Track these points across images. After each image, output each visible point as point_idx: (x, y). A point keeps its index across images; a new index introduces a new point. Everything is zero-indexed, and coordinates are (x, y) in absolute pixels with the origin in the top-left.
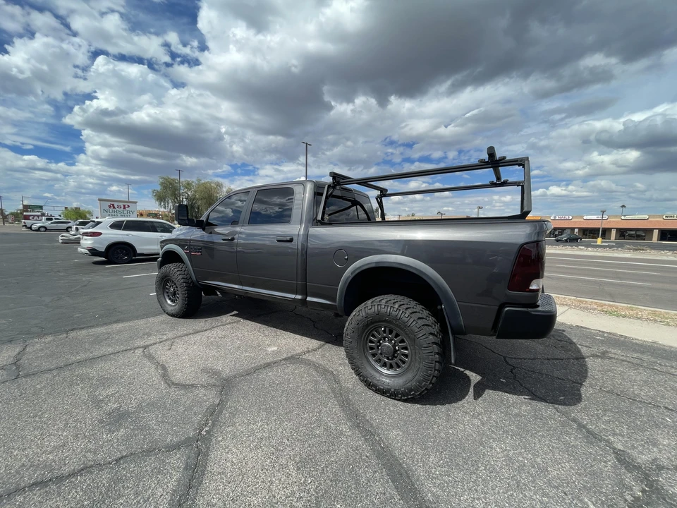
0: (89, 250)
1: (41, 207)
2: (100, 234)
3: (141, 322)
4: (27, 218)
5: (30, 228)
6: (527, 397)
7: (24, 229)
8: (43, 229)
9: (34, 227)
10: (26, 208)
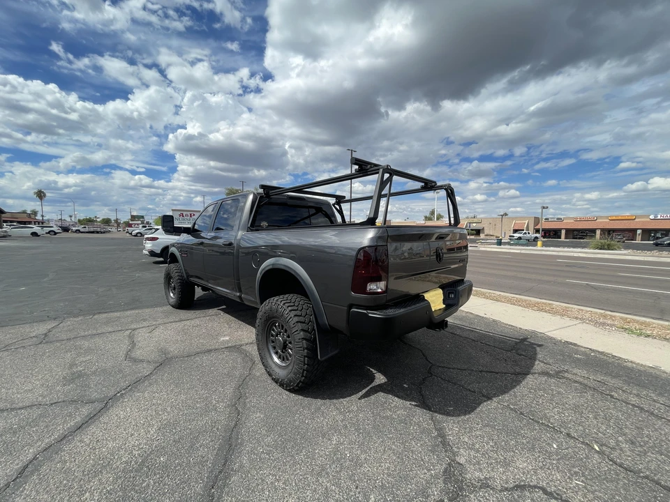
0: (149, 252)
1: (143, 217)
2: (158, 238)
3: (147, 311)
4: (130, 226)
5: (131, 234)
6: (413, 403)
7: (128, 235)
8: (139, 235)
9: (134, 233)
10: (133, 218)
